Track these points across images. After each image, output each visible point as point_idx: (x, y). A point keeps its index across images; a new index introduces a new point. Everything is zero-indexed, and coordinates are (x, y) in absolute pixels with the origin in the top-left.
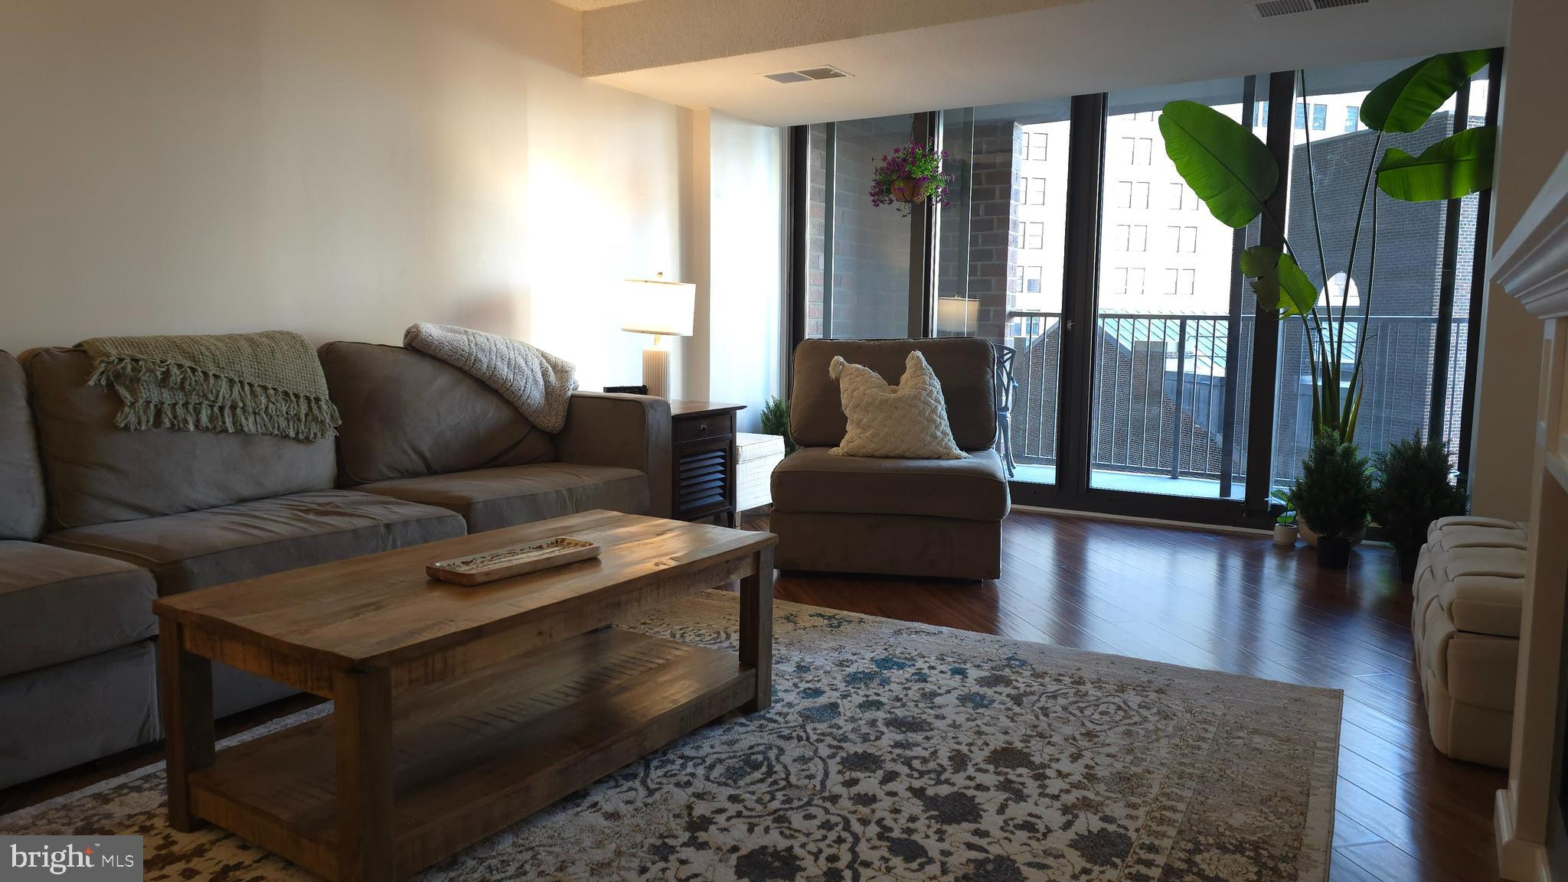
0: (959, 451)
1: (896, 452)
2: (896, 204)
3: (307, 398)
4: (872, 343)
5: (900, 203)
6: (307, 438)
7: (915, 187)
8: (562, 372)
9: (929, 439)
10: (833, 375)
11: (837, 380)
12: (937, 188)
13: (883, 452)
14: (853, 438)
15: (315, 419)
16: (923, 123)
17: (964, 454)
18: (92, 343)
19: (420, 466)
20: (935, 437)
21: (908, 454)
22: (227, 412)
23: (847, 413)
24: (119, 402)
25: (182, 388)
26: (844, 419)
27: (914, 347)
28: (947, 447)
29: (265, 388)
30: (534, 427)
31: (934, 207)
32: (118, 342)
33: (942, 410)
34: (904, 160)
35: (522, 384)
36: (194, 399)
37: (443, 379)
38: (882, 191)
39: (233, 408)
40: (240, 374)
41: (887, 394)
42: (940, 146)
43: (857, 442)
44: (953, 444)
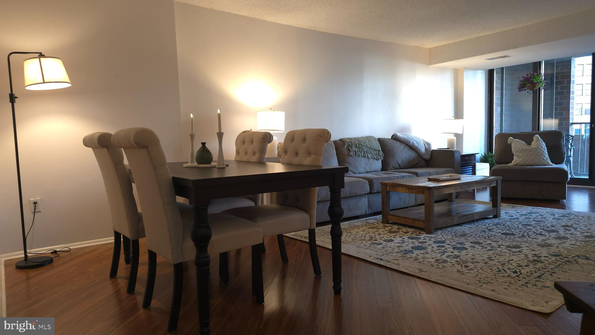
0: (552, 164)
1: (531, 164)
2: (527, 90)
3: (378, 150)
4: (521, 133)
5: (528, 90)
6: (378, 159)
7: (534, 85)
8: (429, 144)
9: (541, 160)
10: (509, 142)
11: (511, 144)
12: (542, 85)
13: (526, 164)
14: (516, 160)
15: (379, 155)
16: (537, 66)
17: (554, 164)
18: (343, 139)
19: (398, 167)
20: (543, 159)
21: (534, 165)
22: (366, 153)
23: (514, 153)
24: (350, 150)
25: (359, 148)
26: (513, 155)
27: (536, 134)
28: (548, 162)
29: (371, 148)
30: (423, 158)
31: (541, 91)
32: (348, 139)
33: (546, 151)
34: (530, 77)
35: (420, 147)
36: (361, 150)
37: (402, 146)
38: (522, 87)
39: (367, 152)
40: (367, 145)
41: (527, 147)
42: (543, 71)
43: (517, 161)
44: (550, 162)
